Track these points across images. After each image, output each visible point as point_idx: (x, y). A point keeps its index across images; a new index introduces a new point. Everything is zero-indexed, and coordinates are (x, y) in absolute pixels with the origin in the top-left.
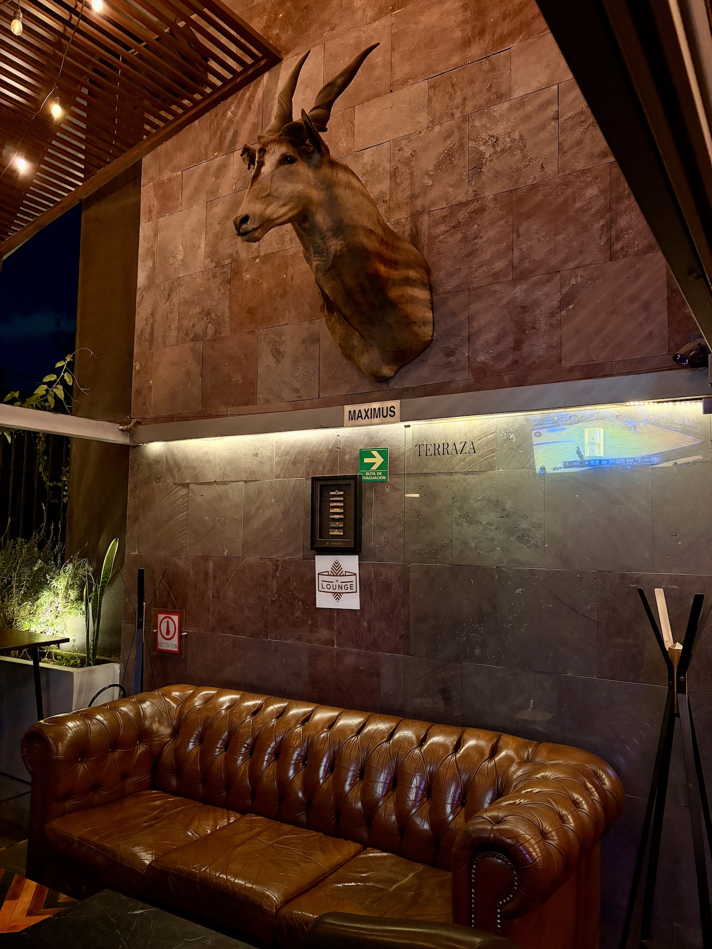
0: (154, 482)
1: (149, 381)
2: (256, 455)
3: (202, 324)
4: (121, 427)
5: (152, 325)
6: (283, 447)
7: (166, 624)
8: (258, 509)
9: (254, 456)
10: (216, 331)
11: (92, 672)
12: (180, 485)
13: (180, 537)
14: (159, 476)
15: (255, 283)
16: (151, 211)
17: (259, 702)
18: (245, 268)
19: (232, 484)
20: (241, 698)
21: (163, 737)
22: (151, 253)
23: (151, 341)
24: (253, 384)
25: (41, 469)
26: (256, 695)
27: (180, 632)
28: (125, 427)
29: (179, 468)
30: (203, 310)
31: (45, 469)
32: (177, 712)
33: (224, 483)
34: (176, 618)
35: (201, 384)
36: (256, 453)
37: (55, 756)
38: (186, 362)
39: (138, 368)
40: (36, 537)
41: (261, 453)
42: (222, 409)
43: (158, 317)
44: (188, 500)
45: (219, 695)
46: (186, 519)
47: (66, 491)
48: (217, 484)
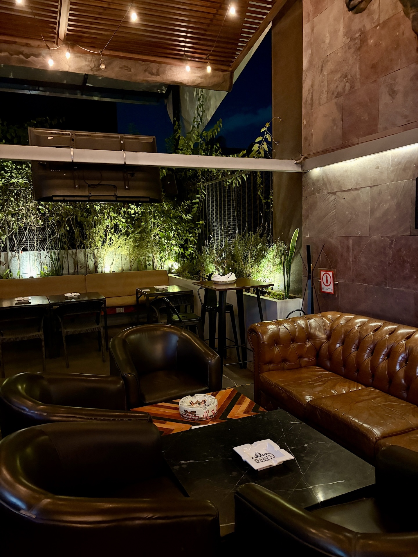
0: (317, 193)
1: (311, 130)
2: (378, 168)
3: (342, 84)
4: (295, 162)
5: (312, 93)
6: (396, 160)
7: (326, 277)
8: (379, 205)
9: (376, 169)
10: (351, 87)
11: (287, 302)
12: (331, 193)
13: (332, 225)
14: (319, 189)
15: (376, 45)
16: (309, 15)
17: (379, 324)
18: (369, 36)
19: (362, 189)
20: (368, 321)
21: (321, 339)
22: (310, 44)
23: (312, 104)
24: (375, 119)
25: (259, 193)
26: (377, 320)
27: (334, 282)
28: (298, 162)
29: (330, 183)
30: (343, 75)
31: (262, 193)
32: (330, 327)
33: (357, 189)
34: (331, 274)
35: (342, 126)
36: (378, 167)
37: (262, 342)
38: (333, 113)
39: (305, 123)
40: (259, 231)
41: (381, 166)
42: (355, 140)
43: (316, 87)
44: (336, 202)
45: (355, 318)
46: (335, 214)
47: (272, 204)
48: (353, 190)
